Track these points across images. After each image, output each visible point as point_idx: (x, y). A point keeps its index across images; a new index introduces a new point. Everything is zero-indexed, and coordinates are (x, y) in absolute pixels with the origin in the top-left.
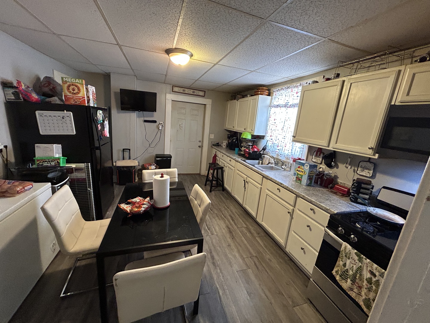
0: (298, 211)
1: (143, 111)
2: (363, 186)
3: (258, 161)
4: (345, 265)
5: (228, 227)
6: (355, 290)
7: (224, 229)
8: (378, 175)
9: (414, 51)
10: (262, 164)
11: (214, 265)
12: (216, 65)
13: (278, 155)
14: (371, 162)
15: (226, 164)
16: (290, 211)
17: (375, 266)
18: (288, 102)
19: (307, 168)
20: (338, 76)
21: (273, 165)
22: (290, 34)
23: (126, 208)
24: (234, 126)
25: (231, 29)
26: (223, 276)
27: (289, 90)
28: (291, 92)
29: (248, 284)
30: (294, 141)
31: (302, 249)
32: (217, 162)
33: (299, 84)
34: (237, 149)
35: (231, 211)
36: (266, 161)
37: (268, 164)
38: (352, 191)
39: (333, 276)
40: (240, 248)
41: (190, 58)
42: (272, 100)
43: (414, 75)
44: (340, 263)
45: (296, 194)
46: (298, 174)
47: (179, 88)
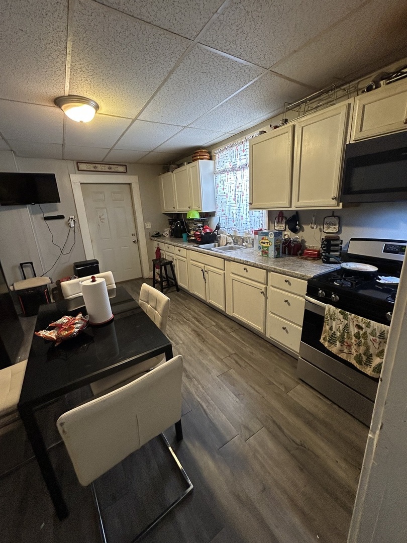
0: (271, 288)
1: (39, 203)
2: (332, 242)
3: (213, 244)
4: (331, 329)
5: (194, 330)
6: (346, 351)
7: (190, 334)
8: (344, 228)
9: (358, 83)
10: (219, 246)
11: (188, 378)
12: (135, 122)
13: (235, 232)
14: (335, 216)
15: (175, 257)
16: (263, 290)
17: (361, 318)
18: (235, 163)
19: (272, 237)
20: (286, 121)
21: (232, 245)
22: (226, 64)
23: (49, 334)
24: (175, 207)
25: (149, 59)
26: (203, 387)
27: (234, 148)
28: (236, 151)
29: (234, 385)
30: (251, 209)
31: (284, 328)
32: (162, 257)
33: (245, 139)
34: (184, 235)
35: (194, 312)
36: (223, 241)
37: (226, 245)
38: (323, 251)
39: (322, 344)
40: (214, 350)
41: (96, 111)
42: (216, 165)
43: (364, 107)
44: (326, 327)
45: (266, 268)
46: (263, 247)
47: (87, 165)
